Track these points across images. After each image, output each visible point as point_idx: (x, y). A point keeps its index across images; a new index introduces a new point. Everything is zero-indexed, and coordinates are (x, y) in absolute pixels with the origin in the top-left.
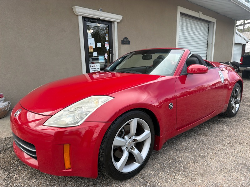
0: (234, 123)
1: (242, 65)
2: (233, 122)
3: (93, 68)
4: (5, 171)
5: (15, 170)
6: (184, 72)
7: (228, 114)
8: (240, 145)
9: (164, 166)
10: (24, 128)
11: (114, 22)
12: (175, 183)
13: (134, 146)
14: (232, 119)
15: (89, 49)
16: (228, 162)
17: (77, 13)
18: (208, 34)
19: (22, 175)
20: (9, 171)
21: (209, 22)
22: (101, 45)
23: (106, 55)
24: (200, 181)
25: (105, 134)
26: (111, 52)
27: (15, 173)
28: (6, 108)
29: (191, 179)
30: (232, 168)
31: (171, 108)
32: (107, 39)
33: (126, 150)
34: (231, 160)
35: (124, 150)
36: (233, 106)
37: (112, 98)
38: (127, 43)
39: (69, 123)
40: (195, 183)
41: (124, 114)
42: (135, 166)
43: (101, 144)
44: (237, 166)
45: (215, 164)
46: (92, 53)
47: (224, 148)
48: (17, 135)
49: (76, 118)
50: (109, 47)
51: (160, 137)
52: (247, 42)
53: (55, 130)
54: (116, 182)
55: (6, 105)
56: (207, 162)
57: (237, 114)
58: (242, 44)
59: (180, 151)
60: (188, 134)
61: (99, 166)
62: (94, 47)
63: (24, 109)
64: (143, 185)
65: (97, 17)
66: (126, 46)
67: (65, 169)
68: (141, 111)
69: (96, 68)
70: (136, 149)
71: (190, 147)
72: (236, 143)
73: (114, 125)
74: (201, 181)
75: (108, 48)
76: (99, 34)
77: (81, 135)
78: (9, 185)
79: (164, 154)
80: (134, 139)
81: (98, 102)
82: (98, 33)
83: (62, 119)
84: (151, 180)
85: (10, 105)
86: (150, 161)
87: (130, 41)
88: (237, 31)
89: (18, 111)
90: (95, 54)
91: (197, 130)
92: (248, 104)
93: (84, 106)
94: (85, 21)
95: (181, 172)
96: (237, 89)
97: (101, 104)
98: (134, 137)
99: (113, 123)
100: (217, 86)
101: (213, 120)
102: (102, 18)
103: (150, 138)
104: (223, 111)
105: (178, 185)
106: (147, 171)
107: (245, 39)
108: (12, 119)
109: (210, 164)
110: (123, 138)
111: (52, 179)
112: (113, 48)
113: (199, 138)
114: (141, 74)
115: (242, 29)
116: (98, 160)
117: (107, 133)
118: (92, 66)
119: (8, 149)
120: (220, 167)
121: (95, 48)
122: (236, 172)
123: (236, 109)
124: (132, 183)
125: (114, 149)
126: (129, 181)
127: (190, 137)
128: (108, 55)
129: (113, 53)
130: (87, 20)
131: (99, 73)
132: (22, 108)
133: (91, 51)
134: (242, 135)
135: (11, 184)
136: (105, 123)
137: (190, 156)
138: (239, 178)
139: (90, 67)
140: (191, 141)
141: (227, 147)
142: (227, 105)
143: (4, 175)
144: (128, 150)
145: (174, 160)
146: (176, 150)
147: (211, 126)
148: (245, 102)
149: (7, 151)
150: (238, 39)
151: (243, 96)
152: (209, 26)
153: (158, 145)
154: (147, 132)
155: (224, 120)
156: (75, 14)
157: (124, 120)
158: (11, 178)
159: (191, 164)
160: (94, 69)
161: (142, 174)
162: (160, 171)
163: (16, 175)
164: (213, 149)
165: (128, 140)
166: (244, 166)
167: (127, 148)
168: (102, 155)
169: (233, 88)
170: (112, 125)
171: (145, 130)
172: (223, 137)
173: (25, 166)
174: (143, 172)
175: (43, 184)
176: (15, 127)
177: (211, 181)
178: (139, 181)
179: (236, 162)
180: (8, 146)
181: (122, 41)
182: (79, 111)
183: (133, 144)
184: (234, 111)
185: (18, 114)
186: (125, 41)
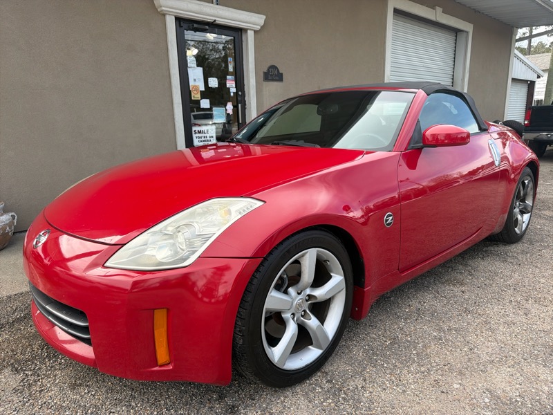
0: (520, 257)
1: (528, 128)
2: (518, 253)
3: (200, 135)
4: (16, 370)
5: (40, 369)
6: (417, 143)
7: (506, 236)
8: (537, 305)
9: (373, 354)
10: (56, 274)
11: (246, 30)
12: (401, 391)
13: (308, 311)
14: (514, 248)
15: (190, 91)
16: (514, 343)
17: (163, 8)
18: (454, 58)
19: (55, 380)
20: (25, 370)
21: (456, 32)
22: (217, 83)
23: (230, 107)
24: (456, 386)
25: (247, 286)
26: (240, 100)
27: (38, 376)
28: (8, 228)
29: (437, 381)
30: (524, 355)
31: (389, 224)
32: (231, 69)
33: (293, 319)
34: (520, 337)
35: (288, 320)
36: (517, 218)
37: (259, 204)
38: (277, 78)
39: (164, 261)
40: (445, 391)
41: (288, 238)
42: (311, 354)
43: (240, 307)
44: (536, 352)
45: (486, 348)
46: (198, 102)
47: (503, 311)
48: (41, 288)
49: (179, 249)
50: (236, 87)
51: (365, 290)
52: (539, 77)
53: (133, 277)
54: (269, 390)
55: (8, 222)
56: (468, 342)
57: (525, 237)
58: (527, 81)
59: (405, 319)
60: (420, 281)
61: (234, 356)
62: (202, 88)
63: (57, 229)
64: (331, 397)
65: (208, 17)
66: (273, 86)
67: (157, 365)
68: (325, 231)
69: (208, 135)
70: (313, 317)
71: (428, 310)
72: (527, 300)
73: (267, 264)
74: (458, 386)
75: (233, 90)
76: (208, 59)
77: (196, 289)
78: (27, 402)
79: (372, 326)
80: (308, 295)
81: (229, 212)
82: (204, 56)
83: (146, 253)
84: (348, 385)
85: (15, 221)
86: (342, 343)
87: (282, 74)
88: (516, 52)
89: (41, 234)
90: (205, 103)
91: (441, 273)
92: (547, 213)
93: (197, 222)
94: (181, 26)
95: (414, 365)
96: (526, 182)
97: (235, 217)
98: (308, 291)
99: (265, 259)
100: (481, 175)
101: (474, 250)
102: (220, 21)
103: (344, 292)
104: (497, 229)
105: (408, 395)
106: (337, 366)
107: (534, 71)
108: (28, 252)
109: (475, 347)
110: (286, 292)
111: (125, 386)
112: (245, 90)
113: (447, 290)
114: (319, 147)
115: (526, 47)
116: (233, 344)
117: (251, 282)
118: (199, 132)
119: (19, 320)
120: (499, 354)
121: (204, 89)
122: (533, 365)
123: (524, 224)
124: (306, 394)
125: (266, 318)
126: (298, 389)
127: (426, 288)
128: (234, 106)
129: (245, 101)
130: (185, 25)
131: (215, 147)
132: (51, 228)
133: (196, 96)
134: (539, 282)
135: (31, 401)
136: (247, 260)
137: (428, 329)
138: (542, 378)
139: (193, 133)
140: (428, 296)
141: (509, 309)
142: (506, 215)
143: (14, 380)
144: (295, 319)
145: (394, 341)
146: (398, 317)
147: (470, 262)
148: (540, 210)
149: (16, 325)
150: (518, 69)
151: (537, 196)
152: (456, 40)
153: (361, 307)
154: (337, 279)
155: (496, 249)
156: (159, 10)
157: (288, 251)
158: (30, 385)
159: (434, 348)
160: (203, 139)
161: (327, 373)
162: (367, 365)
163: (42, 378)
164: (480, 315)
165: (296, 298)
166: (550, 350)
167: (293, 314)
168: (240, 331)
169: (518, 178)
170: (262, 264)
171: (332, 274)
172: (499, 287)
173: (61, 359)
174: (329, 367)
175: (106, 398)
176: (35, 272)
177: (480, 385)
178: (322, 388)
179: (531, 342)
180: (18, 315)
181: (265, 73)
182: (187, 233)
183: (306, 306)
184: (519, 229)
185: (43, 242)
186: (272, 74)
